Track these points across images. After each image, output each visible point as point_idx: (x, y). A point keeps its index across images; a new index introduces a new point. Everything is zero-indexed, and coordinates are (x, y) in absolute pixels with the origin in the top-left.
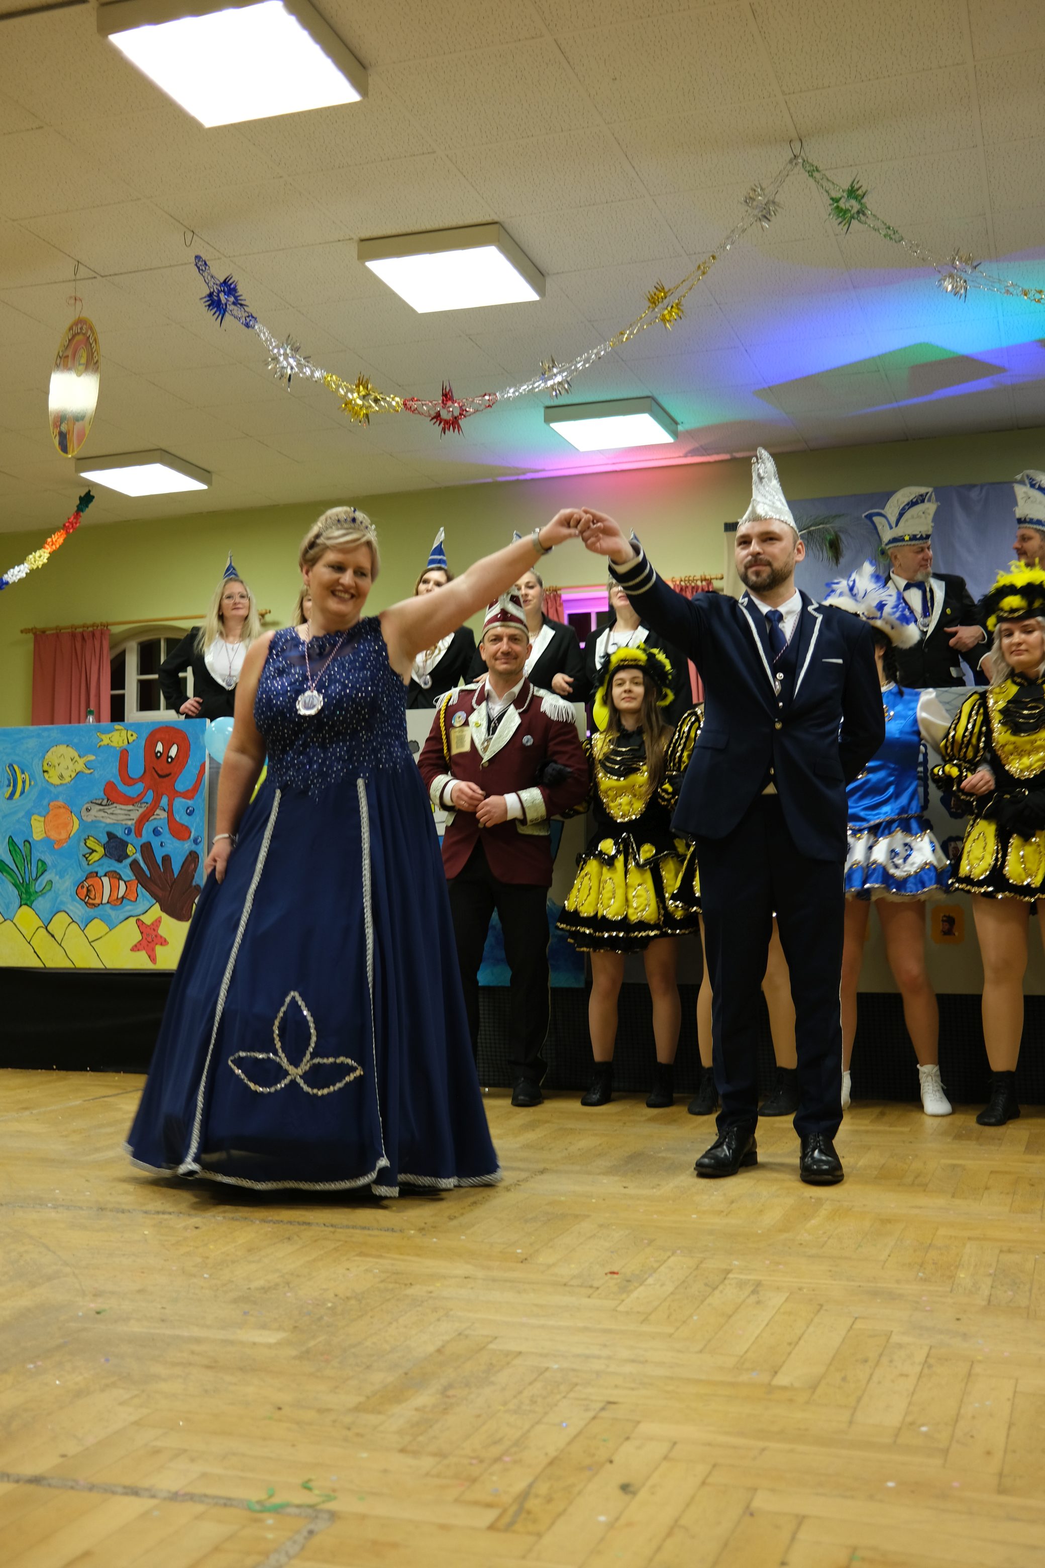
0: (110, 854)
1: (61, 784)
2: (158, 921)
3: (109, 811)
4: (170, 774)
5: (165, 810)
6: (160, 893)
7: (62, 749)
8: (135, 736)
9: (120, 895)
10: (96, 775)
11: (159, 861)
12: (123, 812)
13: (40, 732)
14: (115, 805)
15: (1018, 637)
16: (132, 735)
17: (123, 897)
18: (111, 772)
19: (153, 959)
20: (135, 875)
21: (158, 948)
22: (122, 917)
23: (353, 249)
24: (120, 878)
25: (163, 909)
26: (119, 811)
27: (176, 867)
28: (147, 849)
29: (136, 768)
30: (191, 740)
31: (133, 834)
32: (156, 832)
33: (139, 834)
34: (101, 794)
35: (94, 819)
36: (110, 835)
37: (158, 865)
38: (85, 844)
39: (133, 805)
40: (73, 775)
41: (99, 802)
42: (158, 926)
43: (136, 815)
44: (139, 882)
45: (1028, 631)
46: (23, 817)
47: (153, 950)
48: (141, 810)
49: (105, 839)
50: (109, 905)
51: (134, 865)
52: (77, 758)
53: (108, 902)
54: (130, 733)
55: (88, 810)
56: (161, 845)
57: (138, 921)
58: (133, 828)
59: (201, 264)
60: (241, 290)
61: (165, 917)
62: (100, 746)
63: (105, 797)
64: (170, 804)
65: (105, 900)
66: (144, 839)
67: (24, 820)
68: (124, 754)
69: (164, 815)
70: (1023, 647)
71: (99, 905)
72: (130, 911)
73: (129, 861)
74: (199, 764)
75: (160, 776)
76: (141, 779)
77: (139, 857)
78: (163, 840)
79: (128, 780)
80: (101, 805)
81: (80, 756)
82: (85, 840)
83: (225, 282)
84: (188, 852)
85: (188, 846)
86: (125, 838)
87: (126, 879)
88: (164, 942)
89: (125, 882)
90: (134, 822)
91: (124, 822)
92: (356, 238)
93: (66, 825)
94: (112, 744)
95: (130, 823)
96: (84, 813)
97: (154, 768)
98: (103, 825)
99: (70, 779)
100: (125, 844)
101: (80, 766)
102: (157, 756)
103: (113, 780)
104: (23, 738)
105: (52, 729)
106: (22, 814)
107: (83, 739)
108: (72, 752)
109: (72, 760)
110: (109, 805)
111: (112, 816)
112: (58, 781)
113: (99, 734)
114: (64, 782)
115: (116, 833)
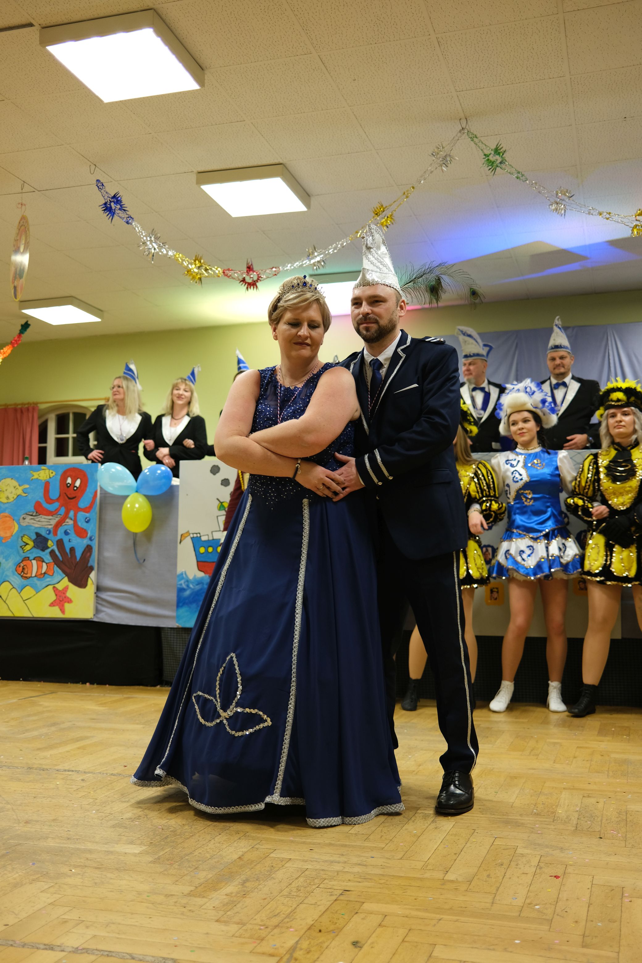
0: (37, 546)
1: (8, 503)
2: (66, 588)
3: (37, 520)
4: (75, 497)
5: (71, 519)
6: (68, 571)
7: (8, 481)
8: (54, 473)
9: (43, 572)
10: (30, 497)
11: (68, 551)
12: (46, 520)
14: (41, 516)
15: (619, 417)
16: (52, 473)
17: (45, 573)
18: (39, 496)
19: (63, 611)
20: (53, 559)
21: (66, 605)
22: (44, 585)
23: (194, 177)
24: (43, 561)
25: (71, 580)
26: (43, 520)
27: (78, 554)
28: (60, 544)
29: (55, 493)
30: (89, 476)
31: (52, 534)
32: (66, 533)
33: (55, 534)
34: (33, 509)
35: (28, 524)
36: (38, 534)
37: (67, 553)
38: (22, 539)
39: (52, 516)
40: (15, 497)
41: (31, 514)
42: (66, 591)
43: (54, 521)
44: (55, 564)
45: (625, 414)
47: (63, 606)
48: (57, 519)
49: (34, 537)
50: (36, 578)
51: (52, 553)
52: (18, 486)
53: (35, 576)
54: (51, 471)
55: (24, 519)
56: (69, 541)
57: (54, 587)
58: (52, 530)
59: (100, 185)
60: (124, 201)
61: (71, 586)
62: (32, 479)
63: (35, 511)
64: (75, 516)
65: (34, 575)
66: (58, 538)
68: (47, 484)
69: (71, 522)
70: (623, 423)
71: (30, 577)
72: (49, 581)
73: (49, 550)
74: (93, 491)
75: (70, 498)
76: (58, 500)
77: (55, 548)
78: (71, 538)
79: (50, 501)
80: (32, 515)
81: (20, 485)
82: (22, 537)
83: (114, 197)
84: (85, 546)
85: (85, 542)
86: (47, 536)
87: (47, 562)
88: (70, 601)
89: (46, 563)
90: (52, 526)
91: (46, 527)
92: (195, 171)
93: (10, 528)
94: (40, 478)
95: (50, 527)
96: (21, 520)
97: (65, 493)
98: (33, 528)
99: (13, 499)
100: (46, 540)
101: (19, 491)
102: (68, 486)
103: (40, 500)
105: (3, 468)
107: (22, 475)
108: (14, 483)
109: (15, 487)
110: (37, 516)
111: (39, 523)
112: (5, 501)
113: (31, 472)
114: (9, 501)
115: (41, 533)
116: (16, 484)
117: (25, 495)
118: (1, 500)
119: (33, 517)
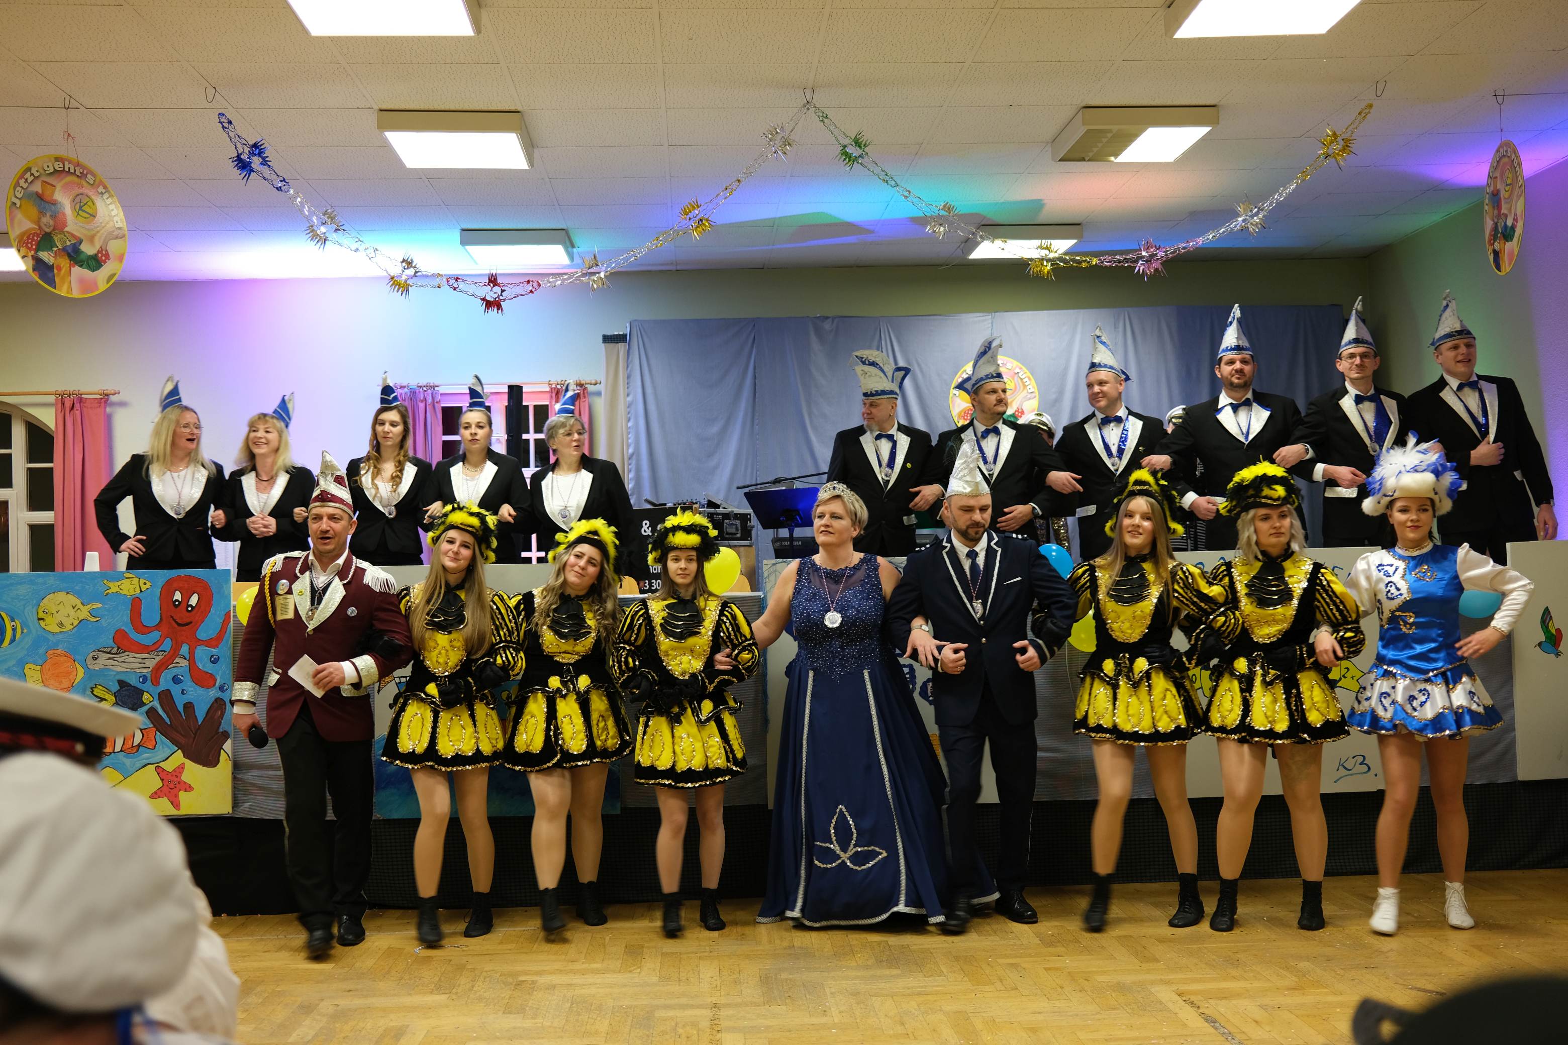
0: (122, 702)
1: (61, 632)
2: (181, 768)
3: (120, 660)
6: (182, 740)
7: (61, 596)
8: (149, 584)
9: (135, 743)
10: (104, 623)
11: (181, 708)
12: (137, 660)
13: (34, 578)
14: (127, 653)
16: (145, 584)
17: (139, 745)
18: (122, 620)
19: (176, 805)
21: (182, 795)
22: (138, 765)
23: (372, 119)
25: (186, 756)
26: (132, 660)
27: (200, 714)
28: (166, 697)
29: (151, 615)
32: (176, 680)
33: (156, 681)
35: (102, 667)
36: (121, 683)
37: (180, 713)
38: (92, 692)
39: (148, 653)
40: (76, 623)
41: (108, 650)
42: (181, 773)
46: (14, 666)
47: (176, 796)
48: (158, 659)
49: (116, 687)
50: (123, 753)
51: (151, 714)
52: (80, 605)
53: (121, 751)
54: (142, 581)
55: (94, 658)
56: (183, 693)
57: (157, 768)
59: (226, 124)
61: (189, 763)
62: (107, 594)
64: (192, 653)
65: (118, 749)
67: (15, 669)
68: (136, 603)
71: (111, 753)
72: (148, 758)
75: (179, 625)
76: (157, 627)
78: (185, 688)
79: (143, 629)
80: (110, 653)
81: (83, 604)
82: (92, 688)
84: (212, 701)
85: (212, 694)
86: (140, 686)
87: (142, 727)
88: (188, 788)
89: (141, 731)
91: (138, 671)
92: (376, 107)
93: (68, 674)
94: (121, 592)
95: (145, 671)
96: (89, 661)
97: (171, 617)
98: (114, 673)
99: (72, 627)
100: (141, 692)
101: (84, 613)
102: (176, 605)
104: (12, 584)
105: (49, 576)
106: (12, 663)
107: (87, 587)
108: (73, 600)
109: (74, 608)
110: (119, 653)
111: (123, 665)
112: (57, 629)
113: (105, 582)
114: (64, 630)
115: (128, 681)
116: (78, 602)
117: (95, 620)
118: (47, 628)
119: (111, 656)
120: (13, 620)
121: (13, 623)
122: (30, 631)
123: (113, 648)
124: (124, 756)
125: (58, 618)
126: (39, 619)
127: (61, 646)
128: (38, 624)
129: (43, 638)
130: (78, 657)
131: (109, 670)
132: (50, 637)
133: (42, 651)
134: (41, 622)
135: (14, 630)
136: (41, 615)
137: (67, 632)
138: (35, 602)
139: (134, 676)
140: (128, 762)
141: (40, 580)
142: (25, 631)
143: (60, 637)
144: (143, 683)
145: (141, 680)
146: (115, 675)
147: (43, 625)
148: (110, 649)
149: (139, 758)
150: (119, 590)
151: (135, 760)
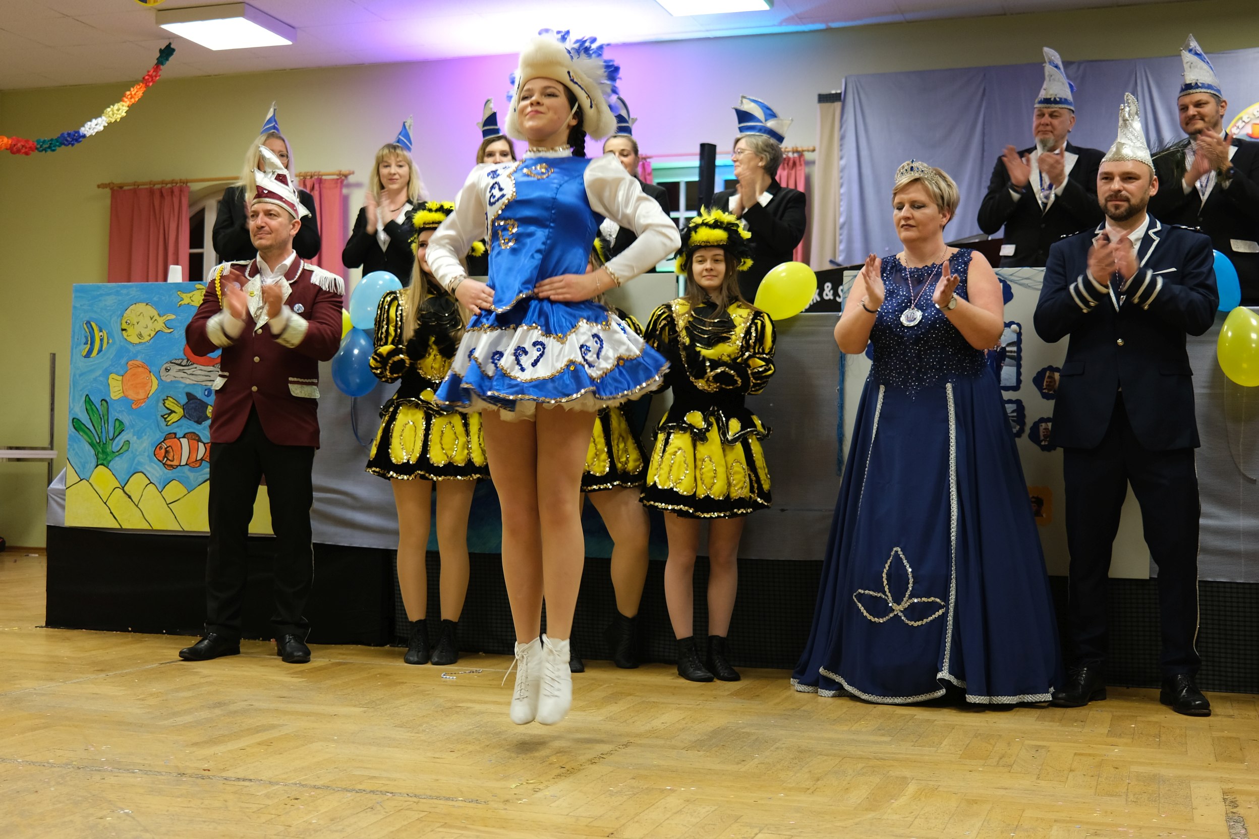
0: (189, 415)
1: (140, 343)
3: (189, 372)
7: (141, 307)
9: (199, 457)
12: (203, 373)
13: (119, 289)
14: (195, 366)
17: (202, 460)
22: (201, 479)
24: (199, 440)
26: (199, 372)
34: (182, 353)
35: (174, 379)
36: (190, 396)
38: (164, 404)
39: (213, 366)
40: (153, 334)
41: (178, 362)
46: (100, 376)
49: (184, 400)
50: (187, 467)
52: (157, 317)
53: (186, 464)
55: (167, 370)
62: (180, 305)
65: (183, 463)
67: (101, 379)
71: (177, 466)
80: (180, 365)
81: (160, 315)
82: (164, 400)
86: (205, 399)
87: (205, 441)
89: (204, 444)
91: (204, 383)
93: (144, 385)
94: (193, 303)
95: (210, 384)
96: (163, 372)
98: (183, 386)
99: (149, 338)
100: (204, 406)
101: (160, 325)
104: (101, 295)
105: (131, 287)
106: (99, 372)
107: (164, 298)
108: (151, 311)
109: (151, 319)
110: (188, 365)
111: (191, 377)
112: (136, 340)
113: (179, 293)
114: (143, 341)
115: (195, 394)
116: (154, 313)
117: (169, 331)
118: (129, 339)
119: (181, 368)
120: (101, 331)
121: (101, 334)
122: (114, 343)
123: (183, 360)
124: (189, 470)
125: (139, 328)
126: (123, 330)
127: (139, 357)
128: (120, 335)
129: (124, 350)
130: (153, 369)
131: (179, 382)
132: (131, 347)
133: (123, 361)
134: (124, 332)
135: (102, 340)
136: (124, 326)
137: (144, 343)
138: (120, 312)
139: (200, 389)
140: (191, 476)
141: (124, 291)
142: (110, 341)
143: (139, 348)
144: (208, 396)
145: (206, 393)
146: (184, 388)
147: (125, 337)
148: (180, 361)
149: (202, 472)
150: (190, 301)
151: (198, 474)
